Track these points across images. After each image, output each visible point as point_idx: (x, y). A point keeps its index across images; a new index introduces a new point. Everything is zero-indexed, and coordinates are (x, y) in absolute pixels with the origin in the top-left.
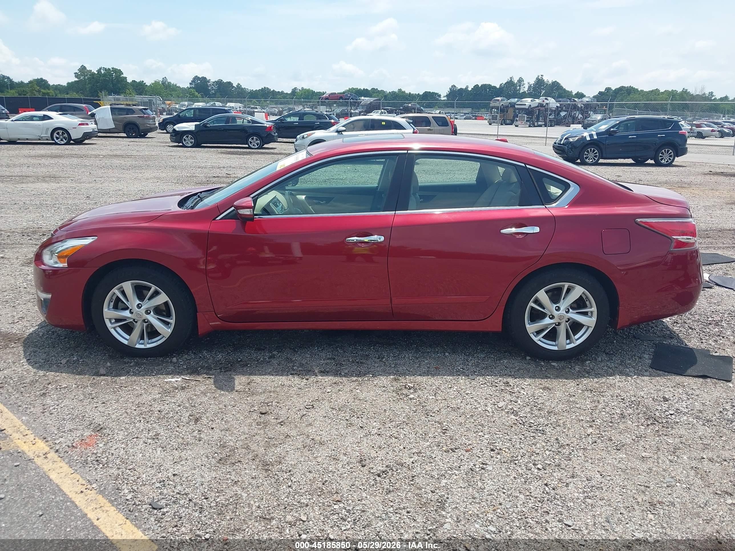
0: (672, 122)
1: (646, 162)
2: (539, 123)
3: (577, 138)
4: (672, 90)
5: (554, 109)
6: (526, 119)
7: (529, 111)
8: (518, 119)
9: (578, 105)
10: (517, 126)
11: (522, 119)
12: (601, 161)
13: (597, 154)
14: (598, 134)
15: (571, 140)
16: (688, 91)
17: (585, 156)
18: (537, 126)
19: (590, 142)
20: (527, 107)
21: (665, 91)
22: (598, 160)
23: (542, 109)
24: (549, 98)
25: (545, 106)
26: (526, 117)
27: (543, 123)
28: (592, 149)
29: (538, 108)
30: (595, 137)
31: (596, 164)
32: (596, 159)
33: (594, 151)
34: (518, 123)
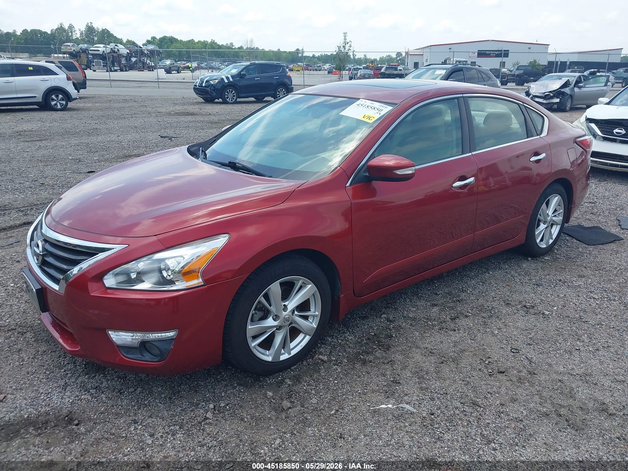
0: (281, 66)
1: (264, 100)
2: (115, 68)
3: (217, 81)
4: (204, 41)
5: (125, 55)
6: (102, 64)
7: (103, 57)
8: (94, 64)
9: (145, 52)
10: (95, 71)
11: (98, 64)
12: (239, 100)
13: (235, 94)
14: (232, 77)
15: (212, 82)
16: (215, 41)
17: (226, 96)
18: (113, 71)
19: (229, 84)
20: (101, 53)
21: (199, 41)
22: (236, 99)
23: (115, 55)
24: (118, 45)
25: (117, 52)
26: (102, 63)
27: (119, 68)
28: (231, 90)
29: (111, 54)
30: (231, 80)
31: (236, 103)
32: (235, 98)
33: (232, 92)
34: (96, 67)
